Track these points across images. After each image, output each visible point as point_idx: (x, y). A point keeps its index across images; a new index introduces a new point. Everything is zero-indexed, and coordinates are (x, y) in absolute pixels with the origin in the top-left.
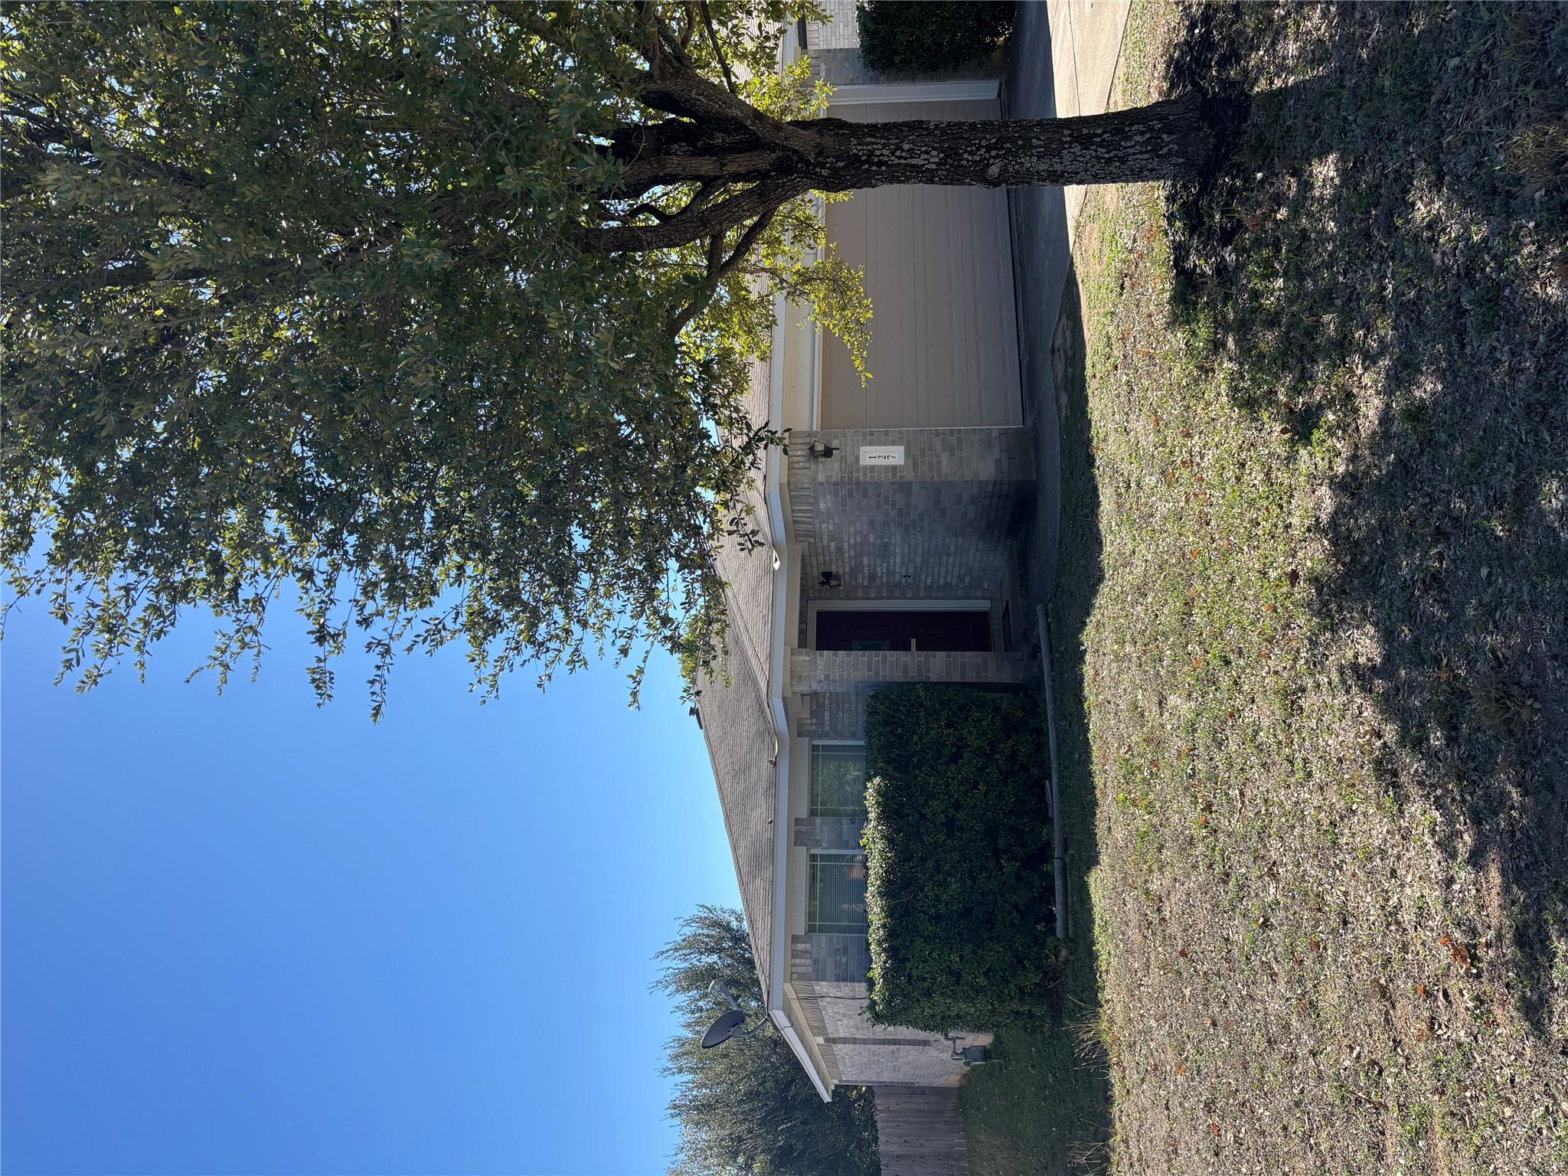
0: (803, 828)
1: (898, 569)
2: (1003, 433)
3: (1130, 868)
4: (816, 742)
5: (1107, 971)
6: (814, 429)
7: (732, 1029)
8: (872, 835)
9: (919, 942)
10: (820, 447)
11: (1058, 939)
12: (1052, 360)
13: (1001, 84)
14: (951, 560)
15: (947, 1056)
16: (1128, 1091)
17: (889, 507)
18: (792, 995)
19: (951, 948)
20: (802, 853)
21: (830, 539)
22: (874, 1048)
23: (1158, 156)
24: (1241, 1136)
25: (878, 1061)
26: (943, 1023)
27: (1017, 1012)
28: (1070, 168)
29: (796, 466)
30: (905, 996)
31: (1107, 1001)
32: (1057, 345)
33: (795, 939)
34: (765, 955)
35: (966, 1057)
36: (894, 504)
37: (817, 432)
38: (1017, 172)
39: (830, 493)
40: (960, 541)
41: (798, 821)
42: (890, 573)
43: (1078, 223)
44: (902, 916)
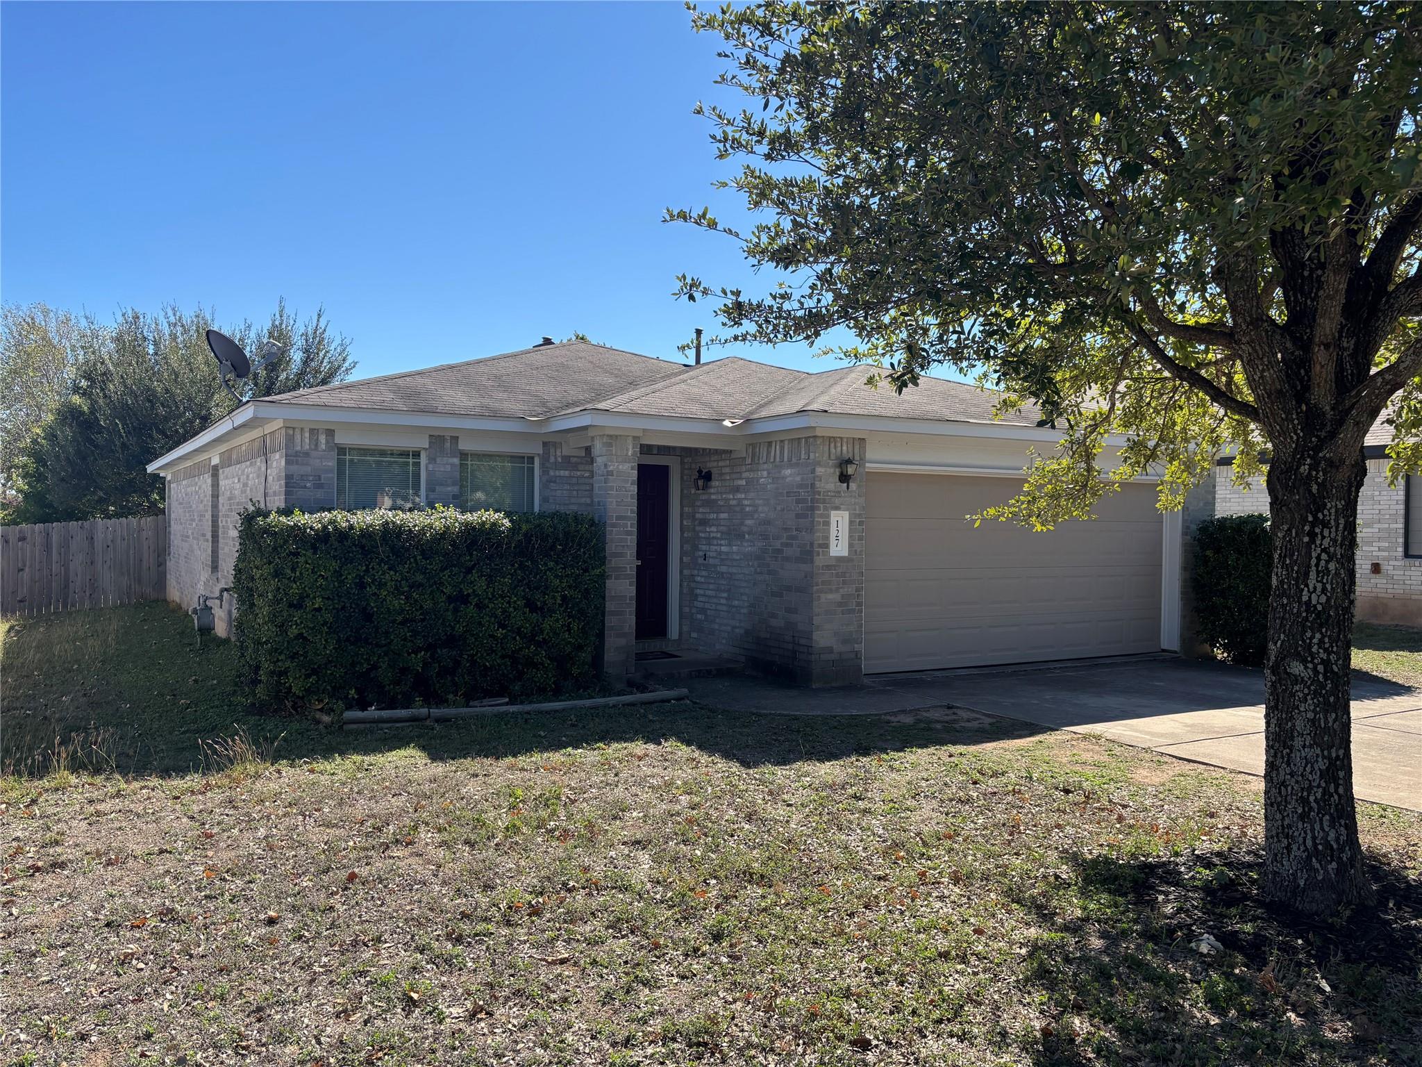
0: (448, 445)
1: (714, 548)
2: (857, 653)
3: (437, 804)
4: (537, 461)
5: (312, 771)
6: (867, 465)
7: (229, 363)
8: (445, 518)
9: (335, 565)
10: (850, 470)
11: (342, 713)
12: (941, 706)
13: (1175, 652)
14: (723, 601)
15: (201, 589)
16: (178, 798)
17: (784, 540)
18: (269, 428)
19: (328, 599)
20: (422, 443)
21: (749, 481)
22: (208, 516)
23: (1309, 858)
24: (134, 962)
25: (193, 520)
26: (244, 586)
27: (258, 668)
28: (1296, 757)
29: (832, 445)
30: (275, 549)
31: (279, 772)
32: (959, 712)
33: (330, 433)
34: (314, 399)
35: (201, 610)
36: (787, 545)
37: (864, 467)
38: (1293, 695)
39: (802, 479)
40: (745, 611)
41: (455, 439)
42: (709, 540)
43: (1098, 738)
44: (363, 547)
